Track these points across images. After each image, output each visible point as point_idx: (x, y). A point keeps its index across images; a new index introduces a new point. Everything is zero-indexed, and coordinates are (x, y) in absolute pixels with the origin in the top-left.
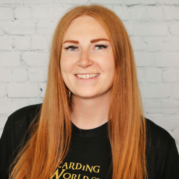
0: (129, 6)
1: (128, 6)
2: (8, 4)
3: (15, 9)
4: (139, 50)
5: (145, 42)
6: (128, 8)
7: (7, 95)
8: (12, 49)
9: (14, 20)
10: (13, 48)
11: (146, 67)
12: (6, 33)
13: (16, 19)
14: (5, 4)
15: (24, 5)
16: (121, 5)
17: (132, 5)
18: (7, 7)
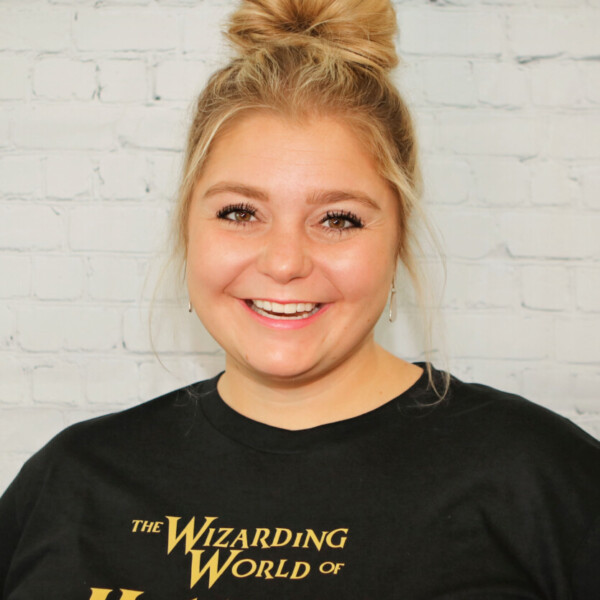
0: (523, 62)
1: (522, 60)
2: (134, 51)
3: (155, 66)
4: (554, 205)
5: (575, 179)
6: (521, 66)
7: (124, 344)
8: (144, 193)
9: (152, 101)
10: (148, 190)
11: (579, 259)
12: (124, 144)
13: (158, 98)
14: (126, 51)
15: (185, 53)
16: (498, 57)
17: (535, 59)
18: (130, 60)
